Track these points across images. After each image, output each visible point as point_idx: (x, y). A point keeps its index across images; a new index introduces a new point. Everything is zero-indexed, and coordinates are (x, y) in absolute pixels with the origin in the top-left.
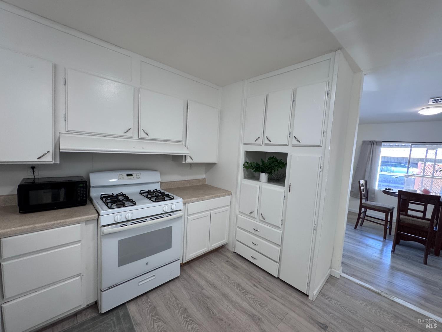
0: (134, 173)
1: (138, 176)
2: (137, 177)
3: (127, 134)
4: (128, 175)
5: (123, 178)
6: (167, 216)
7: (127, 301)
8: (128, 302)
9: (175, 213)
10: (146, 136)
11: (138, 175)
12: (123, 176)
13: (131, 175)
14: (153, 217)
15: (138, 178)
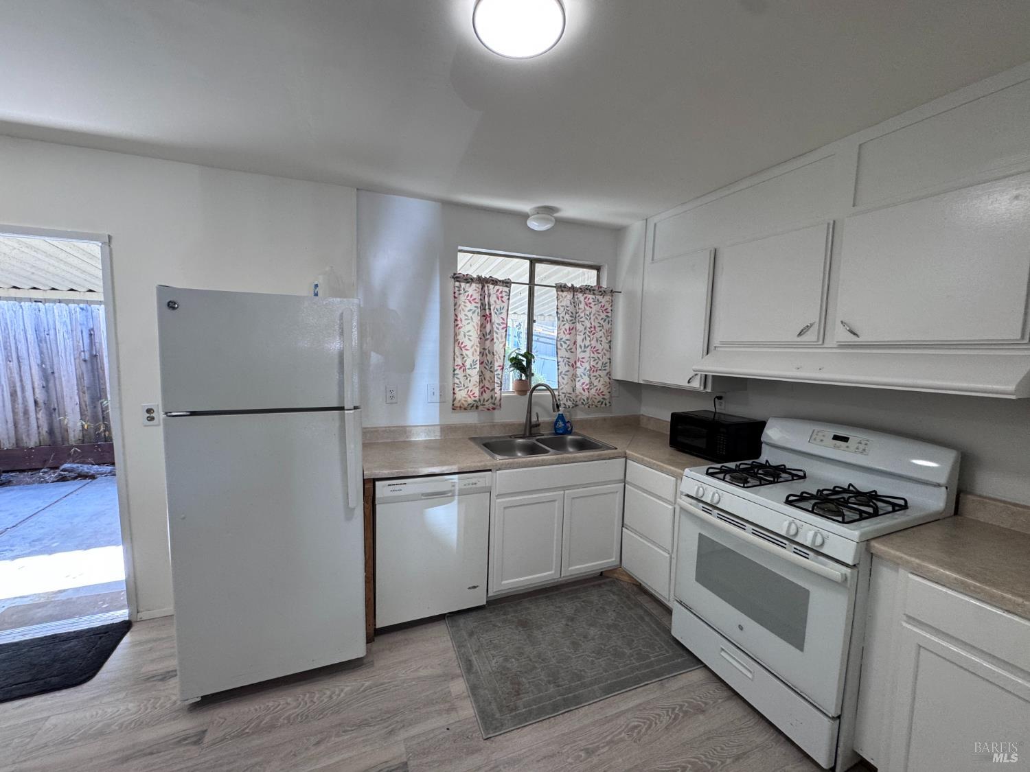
0: (855, 436)
1: (862, 447)
2: (857, 448)
3: (804, 338)
4: (836, 438)
5: (822, 441)
6: (794, 552)
7: (707, 664)
8: (705, 666)
9: (821, 558)
10: (852, 338)
11: (863, 442)
12: (824, 436)
13: (845, 439)
14: (761, 531)
15: (860, 450)
